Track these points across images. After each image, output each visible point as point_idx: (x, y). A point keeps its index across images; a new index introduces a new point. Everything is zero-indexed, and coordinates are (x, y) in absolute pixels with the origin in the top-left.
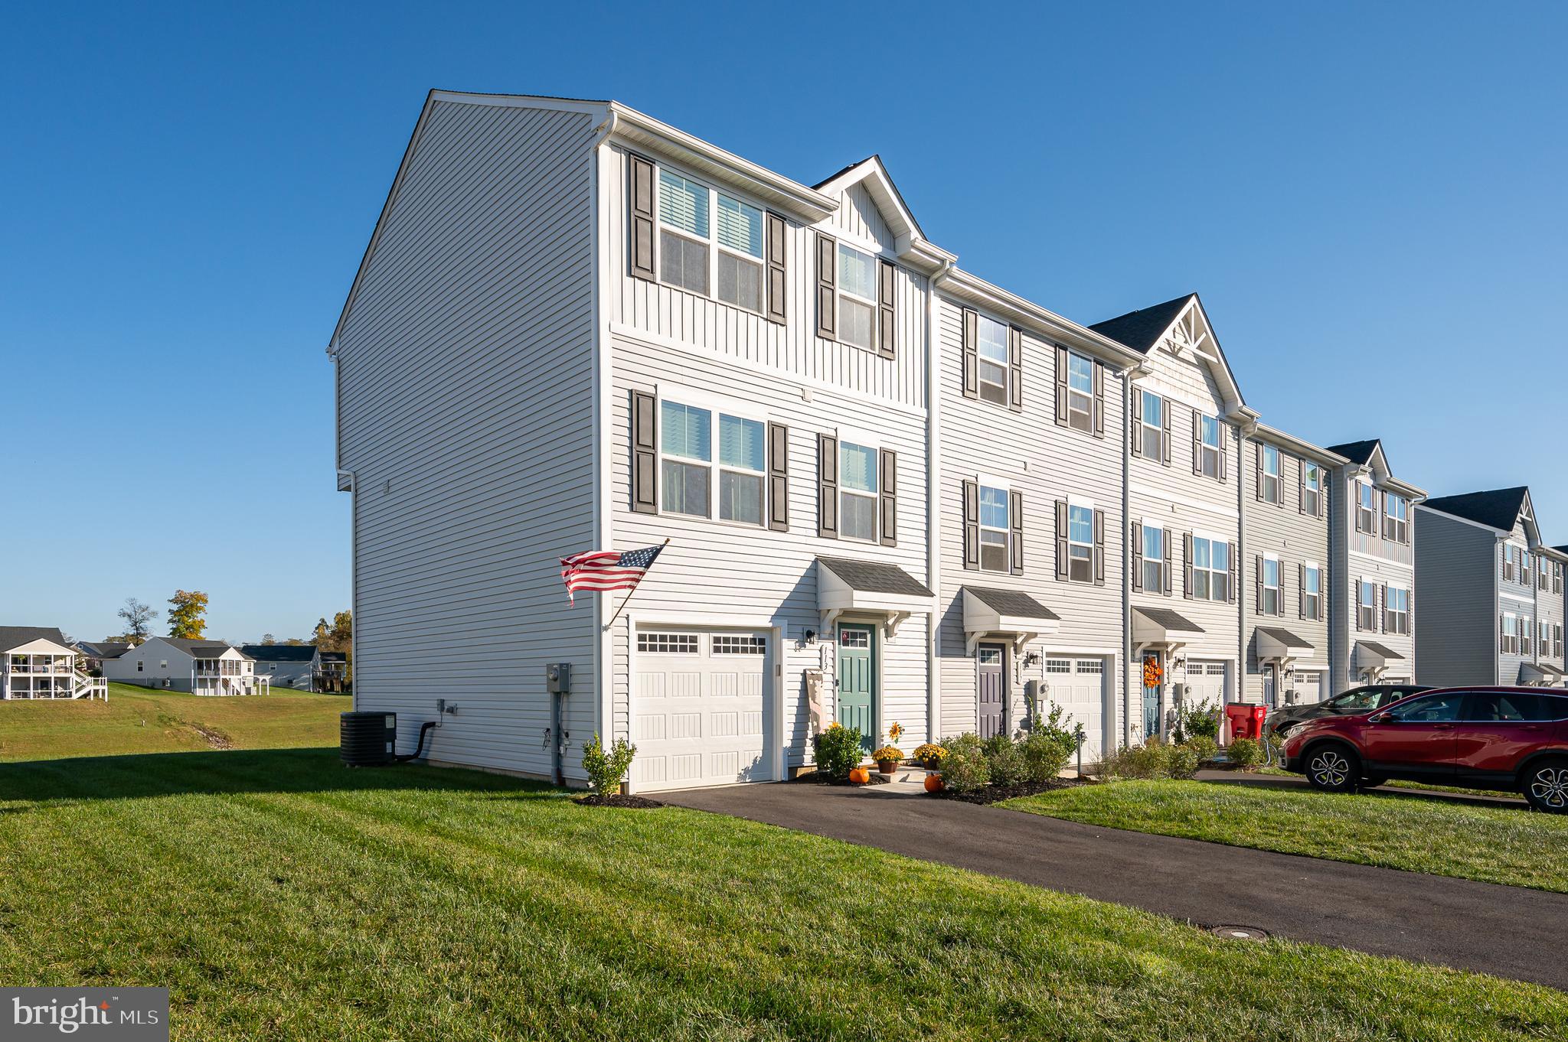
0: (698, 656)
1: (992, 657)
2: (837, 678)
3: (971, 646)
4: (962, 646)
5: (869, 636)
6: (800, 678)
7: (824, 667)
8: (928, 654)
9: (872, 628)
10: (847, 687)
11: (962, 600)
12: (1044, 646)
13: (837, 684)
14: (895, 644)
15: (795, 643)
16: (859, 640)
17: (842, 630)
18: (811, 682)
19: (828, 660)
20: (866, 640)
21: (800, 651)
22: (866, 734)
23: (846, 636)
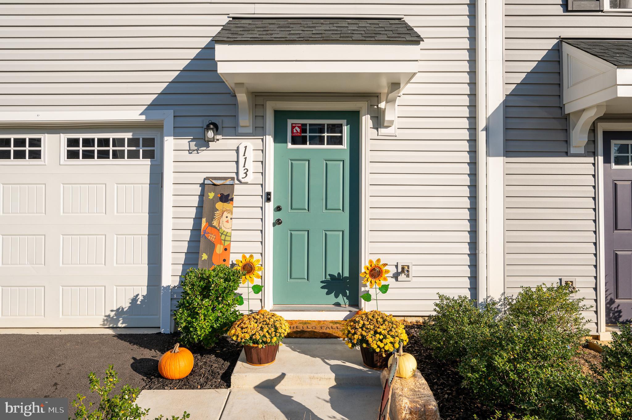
0: (43, 163)
2: (268, 189)
3: (578, 137)
5: (346, 129)
6: (198, 190)
7: (242, 175)
8: (473, 152)
10: (301, 201)
11: (559, 62)
13: (268, 200)
14: (393, 138)
15: (189, 142)
16: (326, 135)
17: (290, 122)
18: (211, 195)
19: (250, 165)
20: (340, 135)
21: (198, 153)
22: (339, 274)
23: (299, 130)
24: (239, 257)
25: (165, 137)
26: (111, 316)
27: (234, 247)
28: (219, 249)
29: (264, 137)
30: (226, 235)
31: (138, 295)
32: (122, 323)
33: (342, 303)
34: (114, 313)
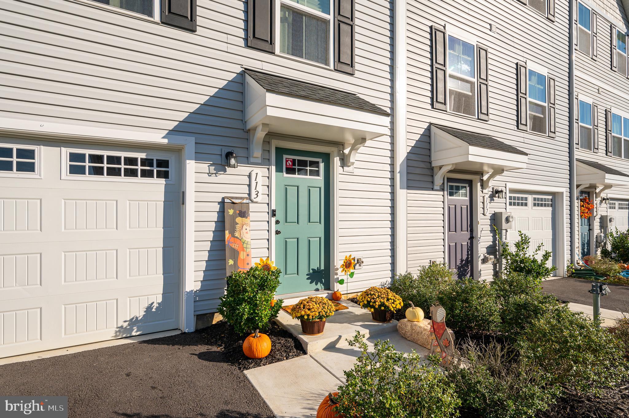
0: (38, 177)
1: (460, 191)
2: (273, 207)
3: (438, 180)
4: (430, 179)
5: (322, 165)
6: (217, 207)
7: (253, 195)
8: (393, 186)
9: (327, 158)
10: (292, 216)
11: (430, 137)
12: (507, 183)
13: (274, 215)
14: (352, 174)
15: (208, 166)
16: (308, 168)
17: (285, 157)
18: (231, 212)
19: (260, 188)
20: (317, 169)
21: (216, 176)
22: (318, 267)
23: (291, 163)
24: (258, 261)
25: (187, 161)
26: (124, 327)
27: (253, 253)
28: (242, 255)
29: (270, 167)
30: (247, 244)
31: (153, 303)
32: (136, 332)
33: (320, 288)
34: (127, 323)
